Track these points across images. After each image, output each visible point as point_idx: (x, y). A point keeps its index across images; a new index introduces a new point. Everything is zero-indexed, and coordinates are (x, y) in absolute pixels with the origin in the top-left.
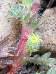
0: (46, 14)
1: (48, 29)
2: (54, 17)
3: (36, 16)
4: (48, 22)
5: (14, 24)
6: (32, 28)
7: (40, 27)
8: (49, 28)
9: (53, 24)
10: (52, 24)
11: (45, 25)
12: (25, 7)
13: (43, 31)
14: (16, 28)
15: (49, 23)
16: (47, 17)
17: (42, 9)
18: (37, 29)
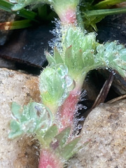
0: (94, 121)
1: (98, 157)
2: (110, 129)
3: (70, 129)
4: (98, 139)
5: (21, 145)
6: (61, 155)
7: (80, 151)
8: (99, 155)
9: (109, 144)
10: (106, 145)
11: (91, 147)
12: (45, 110)
13: (87, 161)
14: (26, 154)
15: (101, 142)
16: (95, 126)
17: (85, 108)
18: (75, 157)
